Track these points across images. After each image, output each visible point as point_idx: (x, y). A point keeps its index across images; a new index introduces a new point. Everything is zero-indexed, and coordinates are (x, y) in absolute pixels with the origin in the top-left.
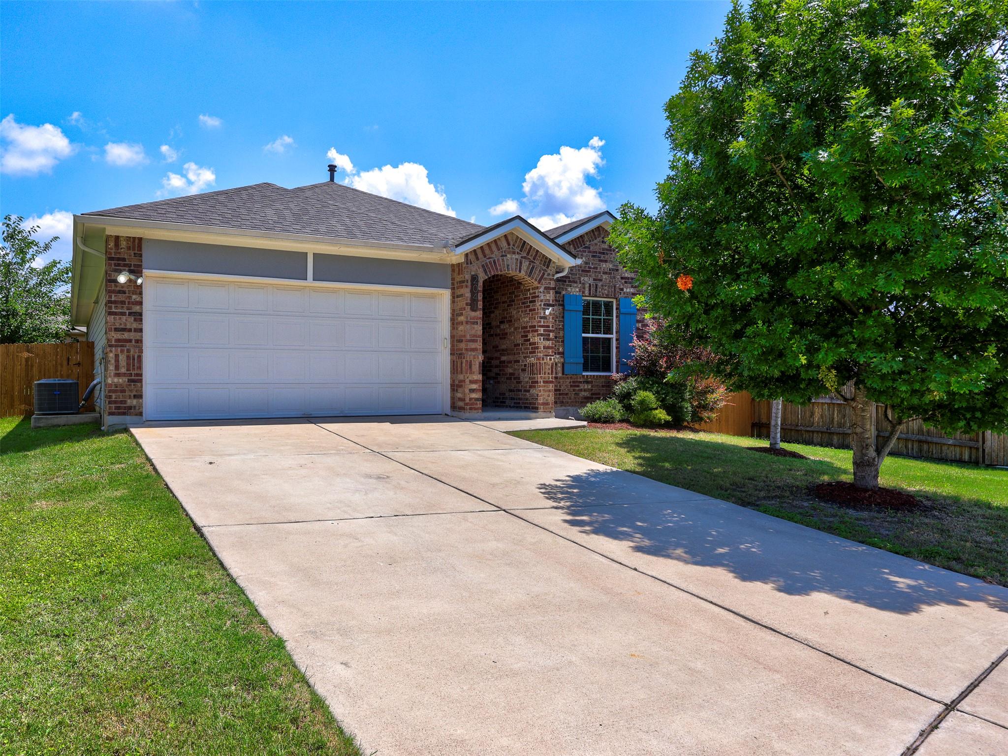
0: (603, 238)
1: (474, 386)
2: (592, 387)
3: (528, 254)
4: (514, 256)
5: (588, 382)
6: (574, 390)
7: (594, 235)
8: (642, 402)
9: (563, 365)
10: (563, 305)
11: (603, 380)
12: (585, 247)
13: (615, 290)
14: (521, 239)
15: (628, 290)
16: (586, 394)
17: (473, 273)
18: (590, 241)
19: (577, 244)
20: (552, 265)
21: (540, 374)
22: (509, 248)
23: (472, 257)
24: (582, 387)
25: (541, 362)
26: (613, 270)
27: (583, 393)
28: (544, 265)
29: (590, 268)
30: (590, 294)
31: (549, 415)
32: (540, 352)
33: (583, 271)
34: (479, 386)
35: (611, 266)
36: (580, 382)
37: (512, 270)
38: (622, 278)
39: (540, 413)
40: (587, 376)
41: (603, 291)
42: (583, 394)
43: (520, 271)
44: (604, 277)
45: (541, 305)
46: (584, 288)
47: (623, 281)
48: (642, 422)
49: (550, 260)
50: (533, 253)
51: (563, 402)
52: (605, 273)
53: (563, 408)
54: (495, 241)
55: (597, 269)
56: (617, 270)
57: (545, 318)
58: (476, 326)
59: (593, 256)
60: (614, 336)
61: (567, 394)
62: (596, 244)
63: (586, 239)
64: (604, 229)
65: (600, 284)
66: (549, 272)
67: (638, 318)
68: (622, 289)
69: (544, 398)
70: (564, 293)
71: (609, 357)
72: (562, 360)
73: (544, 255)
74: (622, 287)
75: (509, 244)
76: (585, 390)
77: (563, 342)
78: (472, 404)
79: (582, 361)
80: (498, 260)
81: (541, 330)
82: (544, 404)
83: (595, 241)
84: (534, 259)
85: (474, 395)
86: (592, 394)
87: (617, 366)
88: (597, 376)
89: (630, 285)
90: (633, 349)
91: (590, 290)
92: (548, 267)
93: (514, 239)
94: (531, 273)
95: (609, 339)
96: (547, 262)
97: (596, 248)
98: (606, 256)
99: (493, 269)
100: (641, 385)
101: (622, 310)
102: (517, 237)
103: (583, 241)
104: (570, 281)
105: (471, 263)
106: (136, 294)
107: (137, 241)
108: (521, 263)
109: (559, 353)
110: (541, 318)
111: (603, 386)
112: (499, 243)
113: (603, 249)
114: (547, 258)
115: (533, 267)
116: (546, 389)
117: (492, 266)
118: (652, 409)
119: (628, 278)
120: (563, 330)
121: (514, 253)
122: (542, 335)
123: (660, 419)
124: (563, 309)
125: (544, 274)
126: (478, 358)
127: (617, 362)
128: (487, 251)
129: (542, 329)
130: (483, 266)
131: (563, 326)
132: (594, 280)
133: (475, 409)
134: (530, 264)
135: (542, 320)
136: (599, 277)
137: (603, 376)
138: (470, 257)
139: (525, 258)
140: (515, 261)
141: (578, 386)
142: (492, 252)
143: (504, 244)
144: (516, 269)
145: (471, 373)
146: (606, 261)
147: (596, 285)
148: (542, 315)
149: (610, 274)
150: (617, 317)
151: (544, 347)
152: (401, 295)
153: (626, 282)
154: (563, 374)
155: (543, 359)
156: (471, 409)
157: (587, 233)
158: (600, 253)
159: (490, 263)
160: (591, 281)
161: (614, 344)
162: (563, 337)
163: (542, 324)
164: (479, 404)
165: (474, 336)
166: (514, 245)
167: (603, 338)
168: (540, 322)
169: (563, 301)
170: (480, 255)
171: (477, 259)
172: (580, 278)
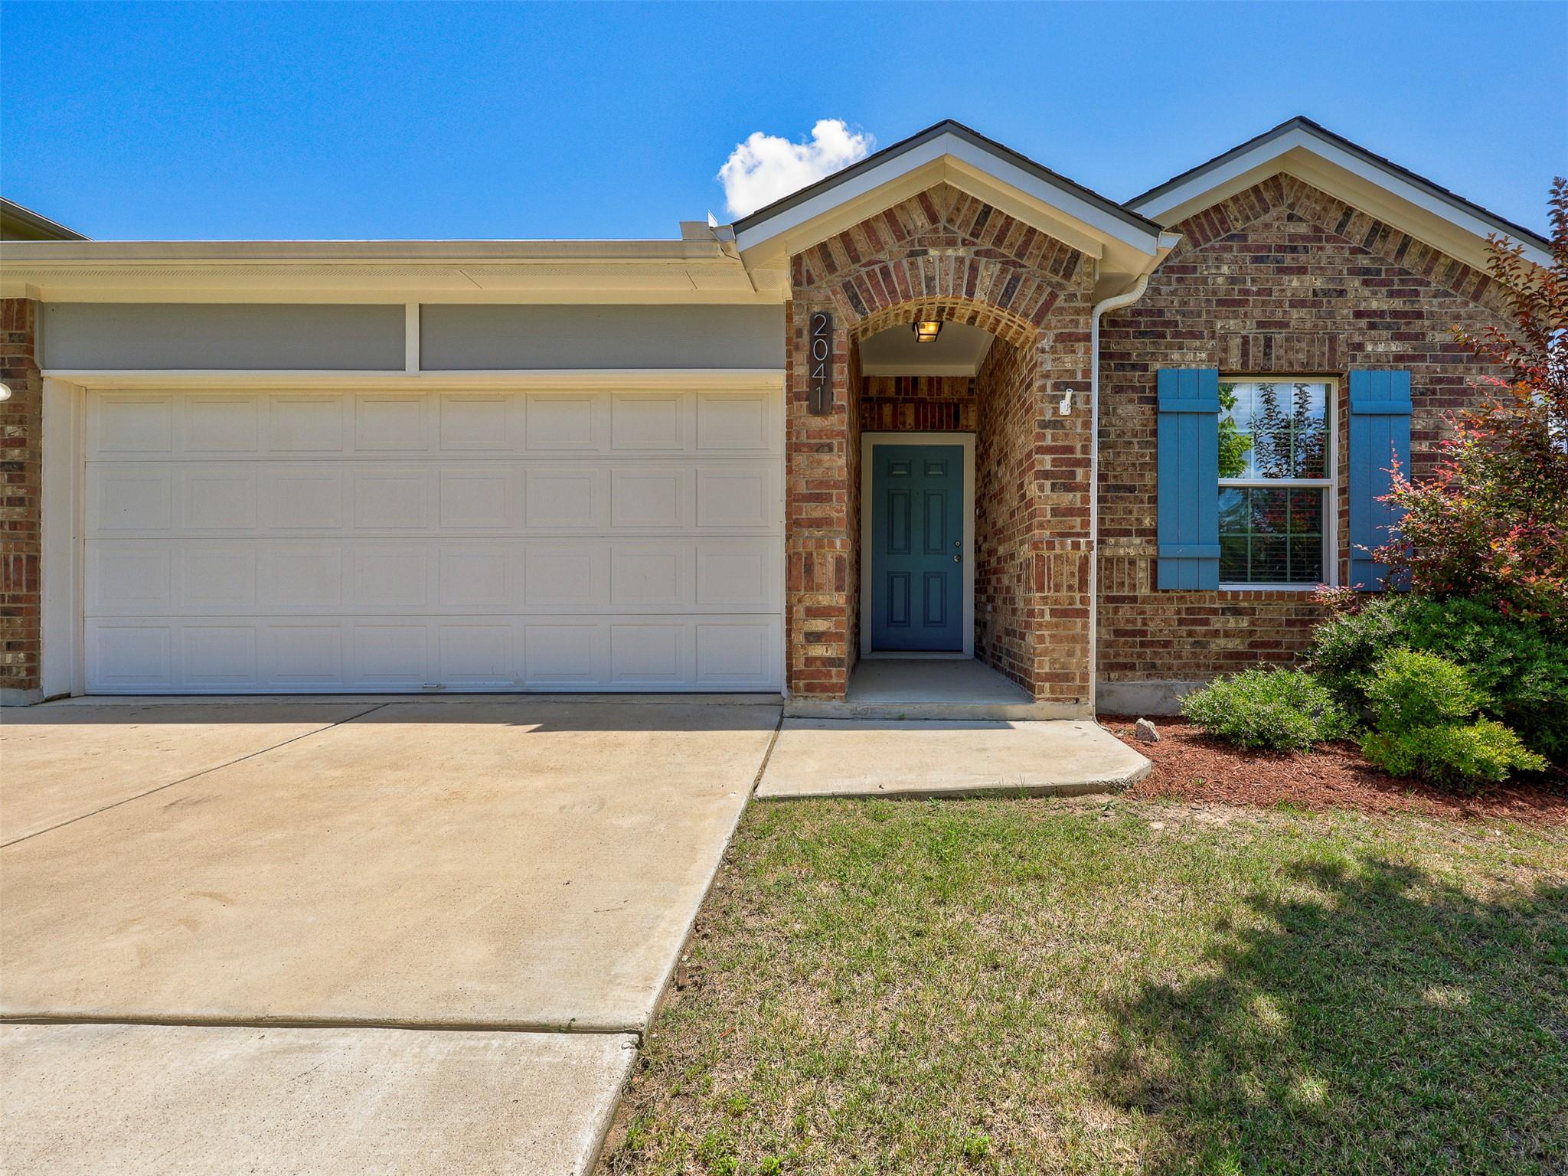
0: (1292, 206)
1: (821, 625)
2: (1252, 623)
3: (999, 240)
4: (950, 252)
5: (1237, 612)
6: (1190, 634)
7: (1261, 200)
8: (1405, 692)
9: (1154, 563)
10: (1154, 401)
11: (1292, 606)
12: (1231, 238)
13: (1332, 349)
14: (975, 201)
15: (1381, 348)
16: (1233, 644)
17: (816, 309)
18: (1248, 218)
19: (1202, 231)
20: (1081, 267)
21: (1041, 589)
22: (936, 230)
23: (813, 265)
24: (1218, 626)
25: (1045, 553)
26: (1326, 293)
27: (1221, 641)
28: (1055, 271)
29: (1247, 292)
30: (1245, 364)
31: (1070, 708)
32: (1041, 526)
33: (1220, 302)
34: (837, 625)
35: (1319, 283)
36: (1214, 612)
37: (944, 290)
38: (1359, 315)
39: (1041, 706)
40: (1235, 594)
41: (1292, 356)
42: (1220, 644)
43: (970, 293)
44: (1295, 314)
45: (1043, 388)
46: (1225, 350)
47: (1363, 323)
48: (1405, 767)
49: (1076, 255)
50: (1014, 237)
51: (1153, 666)
52: (1301, 304)
53: (1155, 681)
54: (889, 215)
55: (1270, 292)
56: (1341, 293)
57: (1057, 424)
58: (825, 457)
59: (1257, 260)
60: (1332, 482)
61: (1167, 644)
62: (1267, 226)
63: (1233, 211)
64: (1293, 180)
65: (1279, 337)
66: (1071, 288)
67: (1419, 425)
68: (1360, 347)
69: (1053, 662)
70: (1158, 366)
71: (1318, 543)
72: (1151, 551)
73: (1053, 243)
74: (1357, 339)
75: (933, 218)
76: (1227, 634)
77: (1154, 500)
78: (812, 675)
79: (1216, 551)
80: (897, 266)
81: (1046, 462)
82: (1051, 677)
83: (1266, 218)
84: (1020, 254)
85: (819, 651)
86: (1252, 645)
87: (1342, 566)
88: (1269, 595)
89: (1386, 334)
90: (1393, 511)
91: (1245, 354)
92: (1068, 275)
93: (953, 203)
94: (1008, 293)
95: (1318, 492)
96: (1067, 261)
97: (1272, 238)
98: (1303, 258)
99: (880, 293)
100: (1414, 627)
101: (1357, 406)
102: (963, 196)
103: (1223, 221)
104: (1177, 334)
105: (810, 281)
106: (13, 423)
107: (16, 307)
108: (974, 269)
109: (1141, 533)
110: (1044, 425)
111: (1290, 623)
112: (901, 217)
113: (1292, 238)
114: (1063, 249)
115: (1015, 279)
116: (1061, 632)
117: (876, 285)
118: (1449, 720)
119: (1381, 314)
120: (1155, 467)
121: (951, 243)
122: (1046, 475)
123: (1485, 765)
124: (1156, 412)
125: (1053, 296)
126: (832, 545)
127: (1342, 554)
128: (862, 244)
129: (1048, 458)
130: (847, 286)
131: (1155, 457)
132: (1261, 324)
133: (824, 689)
134: (1003, 271)
135: (1049, 432)
136: (1279, 315)
137: (1291, 595)
138: (806, 263)
139: (988, 254)
140: (953, 265)
141: (1206, 622)
142: (879, 246)
143: (919, 220)
144: (957, 287)
145: (809, 588)
146: (1302, 271)
147: (1268, 343)
148: (1048, 417)
149: (1314, 304)
150: (1341, 426)
151: (1055, 512)
152: (672, 397)
153: (1372, 326)
154: (1154, 587)
155: (1051, 546)
156: (810, 688)
157: (1235, 199)
158: (1281, 249)
159: (871, 275)
160: (1250, 329)
161: (1333, 504)
162: (1155, 487)
163: (1049, 442)
164: (838, 676)
165: (821, 484)
166: (950, 221)
167: (1293, 489)
168: (1042, 437)
169: (1155, 388)
170: (839, 256)
171: (831, 268)
172: (1210, 324)
